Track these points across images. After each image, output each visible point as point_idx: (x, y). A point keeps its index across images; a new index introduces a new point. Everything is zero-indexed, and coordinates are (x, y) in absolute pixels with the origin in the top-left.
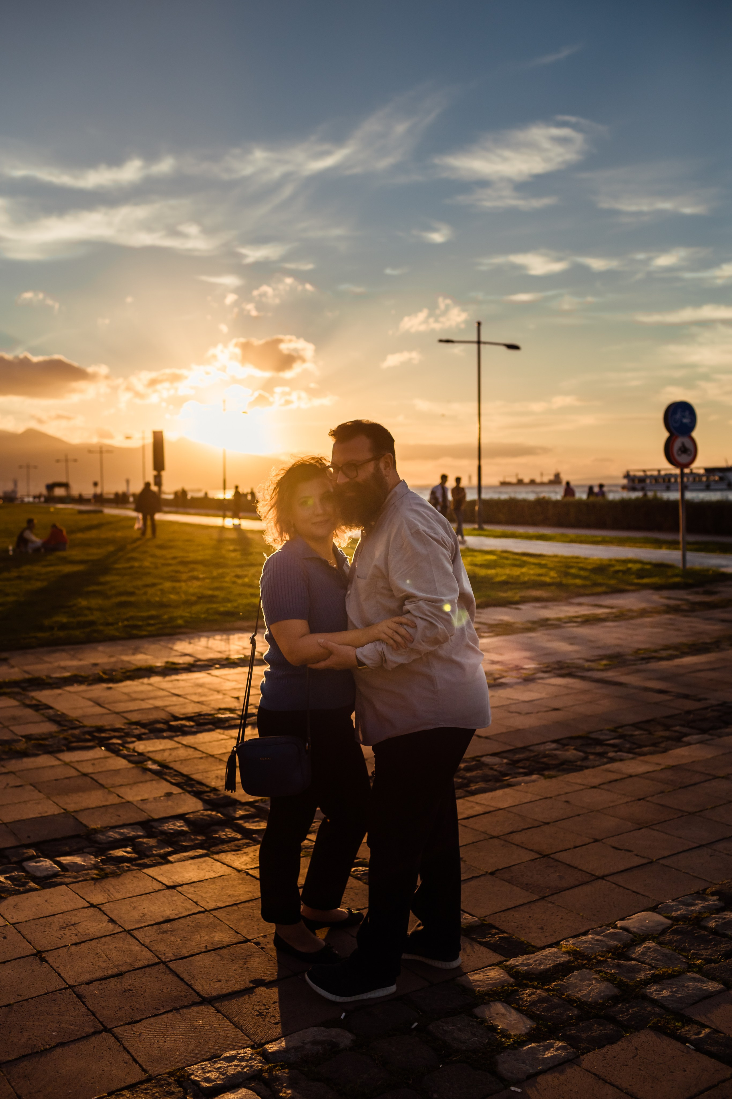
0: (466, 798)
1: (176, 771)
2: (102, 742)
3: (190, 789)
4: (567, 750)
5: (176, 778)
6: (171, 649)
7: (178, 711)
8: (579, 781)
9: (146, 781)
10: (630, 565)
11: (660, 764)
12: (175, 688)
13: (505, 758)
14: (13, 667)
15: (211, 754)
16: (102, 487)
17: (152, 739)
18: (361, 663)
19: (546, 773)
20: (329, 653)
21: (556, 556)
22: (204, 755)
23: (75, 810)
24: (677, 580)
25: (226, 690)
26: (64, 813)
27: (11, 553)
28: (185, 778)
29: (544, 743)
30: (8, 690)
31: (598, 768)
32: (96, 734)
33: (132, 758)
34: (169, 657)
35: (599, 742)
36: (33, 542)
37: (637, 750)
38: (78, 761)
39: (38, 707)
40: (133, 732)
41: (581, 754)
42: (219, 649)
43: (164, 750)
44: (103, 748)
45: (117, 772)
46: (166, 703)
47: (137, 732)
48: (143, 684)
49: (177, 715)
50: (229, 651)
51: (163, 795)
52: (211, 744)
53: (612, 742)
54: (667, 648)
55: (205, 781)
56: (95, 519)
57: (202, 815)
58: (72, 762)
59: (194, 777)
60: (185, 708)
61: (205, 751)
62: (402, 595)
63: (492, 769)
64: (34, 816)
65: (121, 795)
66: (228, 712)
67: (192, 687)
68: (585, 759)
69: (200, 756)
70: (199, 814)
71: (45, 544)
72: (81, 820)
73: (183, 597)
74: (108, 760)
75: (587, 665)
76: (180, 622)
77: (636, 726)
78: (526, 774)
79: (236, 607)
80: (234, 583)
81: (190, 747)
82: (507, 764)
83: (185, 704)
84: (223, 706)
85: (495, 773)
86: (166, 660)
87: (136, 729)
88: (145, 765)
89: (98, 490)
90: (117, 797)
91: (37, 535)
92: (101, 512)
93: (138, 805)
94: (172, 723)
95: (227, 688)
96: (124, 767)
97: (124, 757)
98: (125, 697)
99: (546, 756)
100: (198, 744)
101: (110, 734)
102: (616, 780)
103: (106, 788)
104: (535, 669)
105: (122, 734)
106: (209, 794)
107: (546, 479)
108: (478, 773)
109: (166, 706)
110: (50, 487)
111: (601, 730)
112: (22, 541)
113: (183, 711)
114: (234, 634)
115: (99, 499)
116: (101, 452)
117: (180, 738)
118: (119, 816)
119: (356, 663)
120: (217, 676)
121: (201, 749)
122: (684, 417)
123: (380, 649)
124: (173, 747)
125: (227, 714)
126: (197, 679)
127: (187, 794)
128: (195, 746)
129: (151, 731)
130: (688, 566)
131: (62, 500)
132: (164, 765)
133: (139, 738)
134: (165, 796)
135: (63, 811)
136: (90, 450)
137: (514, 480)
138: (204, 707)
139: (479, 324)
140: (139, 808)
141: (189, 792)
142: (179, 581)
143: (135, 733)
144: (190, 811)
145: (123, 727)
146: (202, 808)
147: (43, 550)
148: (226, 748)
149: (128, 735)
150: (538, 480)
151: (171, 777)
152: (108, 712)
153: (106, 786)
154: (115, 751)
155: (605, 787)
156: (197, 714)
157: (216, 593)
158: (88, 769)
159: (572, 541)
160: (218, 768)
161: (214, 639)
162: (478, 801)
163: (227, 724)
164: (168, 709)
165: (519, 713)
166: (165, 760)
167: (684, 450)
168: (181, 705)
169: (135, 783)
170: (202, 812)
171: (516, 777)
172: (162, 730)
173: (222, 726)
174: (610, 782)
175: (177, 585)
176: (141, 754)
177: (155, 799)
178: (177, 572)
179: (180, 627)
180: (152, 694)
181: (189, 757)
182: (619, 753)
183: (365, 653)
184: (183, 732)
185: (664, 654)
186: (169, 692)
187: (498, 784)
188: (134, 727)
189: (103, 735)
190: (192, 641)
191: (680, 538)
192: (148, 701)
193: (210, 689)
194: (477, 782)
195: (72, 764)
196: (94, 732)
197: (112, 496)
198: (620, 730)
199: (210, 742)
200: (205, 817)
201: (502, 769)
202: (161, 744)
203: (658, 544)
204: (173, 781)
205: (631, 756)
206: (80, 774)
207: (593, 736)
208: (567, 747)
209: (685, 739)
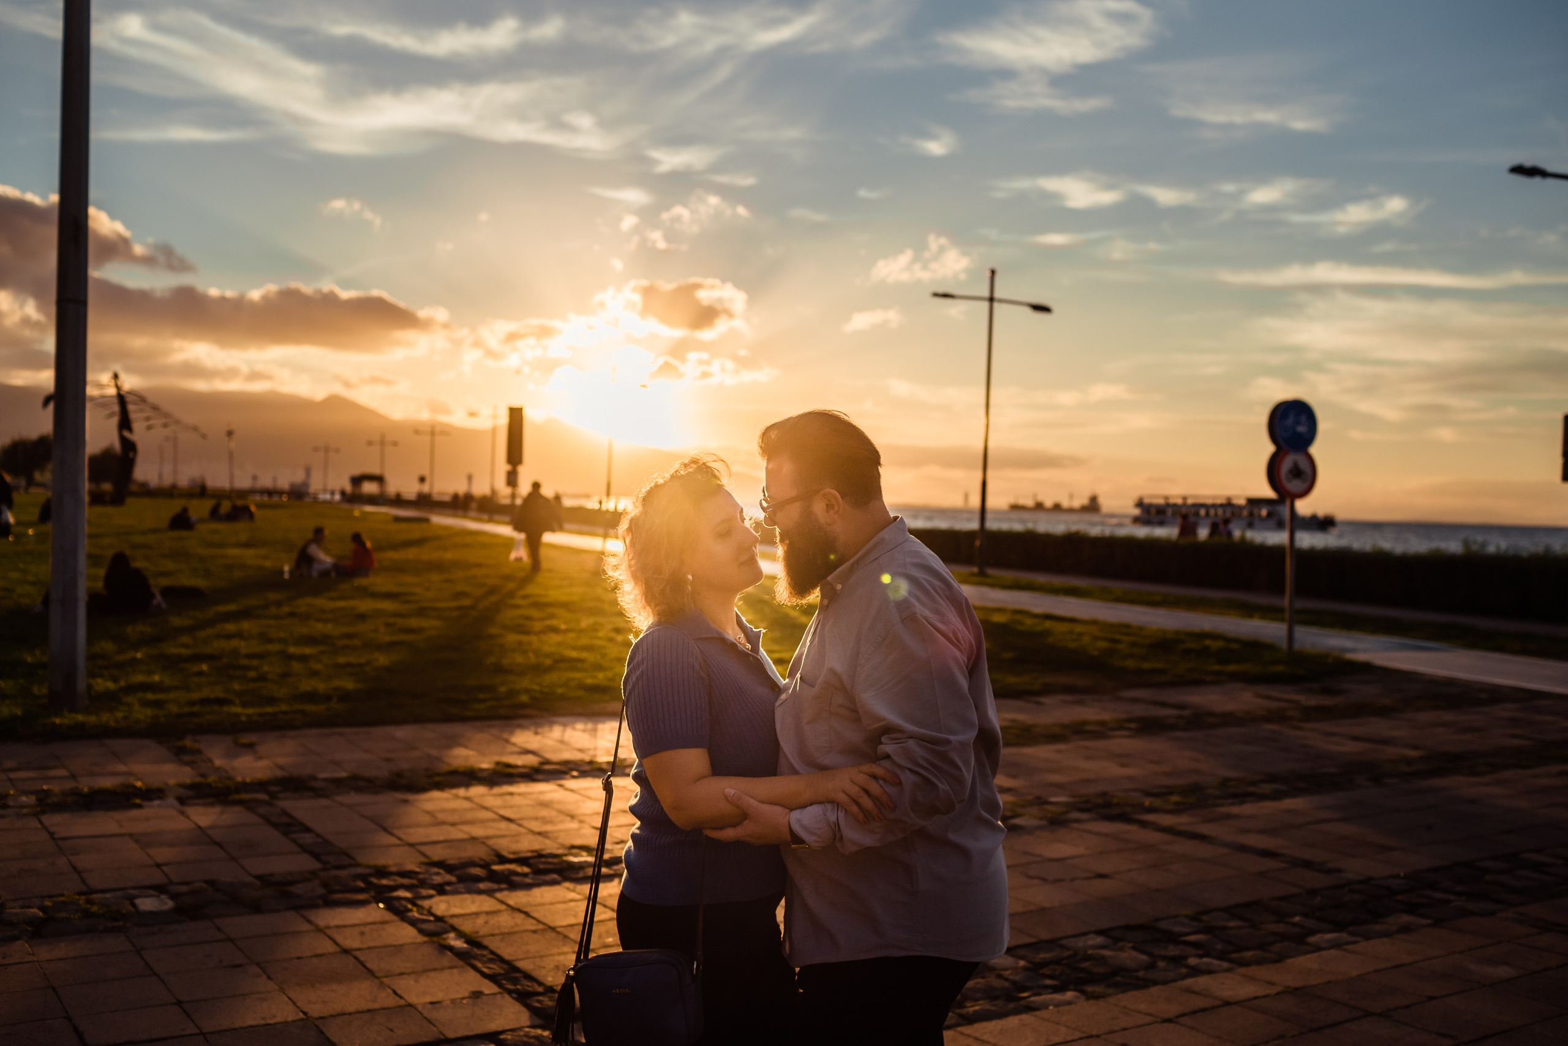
0: (960, 1029)
1: (492, 952)
2: (381, 894)
3: (510, 987)
4: (1121, 949)
5: (491, 966)
6: (507, 741)
7: (506, 846)
8: (1143, 1007)
9: (442, 969)
10: (1208, 642)
11: (1273, 984)
12: (505, 807)
13: (1022, 958)
14: (261, 758)
15: (552, 924)
16: (432, 486)
17: (461, 893)
18: (796, 839)
19: (1089, 989)
20: (742, 816)
21: (1094, 622)
22: (541, 927)
23: (322, 1015)
24: (1280, 668)
25: (585, 815)
26: (302, 1019)
27: (286, 576)
28: (505, 966)
29: (1085, 934)
30: (245, 796)
31: (1173, 984)
32: (374, 880)
33: (424, 926)
34: (502, 754)
35: (1173, 938)
36: (320, 562)
37: (1234, 956)
38: (338, 927)
39: (289, 826)
40: (433, 880)
41: (1144, 958)
42: (580, 745)
43: (477, 914)
44: (381, 905)
45: (397, 949)
46: (490, 832)
47: (438, 879)
48: (457, 797)
49: (505, 854)
50: (595, 749)
51: (467, 994)
52: (552, 907)
53: (1193, 938)
54: (1272, 778)
55: (536, 974)
56: (416, 532)
57: (527, 1035)
58: (328, 927)
59: (521, 965)
60: (517, 842)
61: (541, 919)
62: (876, 726)
63: (1000, 977)
64: (254, 1023)
65: (399, 992)
66: (584, 854)
67: (532, 806)
68: (1151, 966)
69: (533, 928)
70: (522, 1033)
71: (336, 567)
72: (328, 1034)
73: (532, 658)
74: (386, 926)
75: (1147, 802)
76: (524, 698)
77: (1231, 911)
78: (1056, 989)
79: (610, 680)
80: (611, 640)
81: (519, 910)
82: (1025, 969)
83: (518, 835)
84: (578, 842)
85: (1007, 984)
86: (497, 758)
87: (438, 874)
88: (444, 939)
89: (426, 488)
90: (394, 995)
91: (327, 551)
92: (427, 520)
93: (425, 1013)
94: (495, 867)
95: (588, 811)
96: (409, 940)
97: (413, 923)
98: (427, 819)
99: (1088, 958)
100: (531, 905)
101: (395, 880)
102: (1204, 1010)
103: (377, 978)
104: (1066, 804)
105: (414, 882)
106: (541, 998)
107: (1077, 503)
108: (978, 983)
109: (489, 838)
110: (357, 481)
111: (1175, 917)
112: (304, 559)
113: (515, 847)
114: (604, 722)
115: (424, 501)
116: (433, 433)
117: (505, 893)
118: (392, 1030)
119: (788, 837)
120: (572, 791)
121: (535, 915)
122: (1298, 423)
123: (833, 818)
124: (492, 909)
125: (582, 856)
126: (541, 793)
127: (507, 996)
128: (527, 909)
129: (461, 879)
130: (1297, 646)
131: (372, 500)
132: (473, 942)
133: (441, 890)
134: (470, 997)
135: (302, 1015)
136: (417, 430)
137: (1029, 502)
138: (547, 841)
139: (993, 272)
140: (426, 1018)
141: (510, 992)
142: (527, 633)
143: (435, 882)
144: (508, 1027)
145: (418, 870)
146: (528, 1023)
147: (333, 575)
148: (575, 916)
149: (423, 884)
150: (1065, 503)
151: (484, 963)
152: (398, 842)
153: (377, 975)
154: (398, 911)
155: (1186, 1020)
156: (535, 854)
157: (584, 655)
158: (351, 941)
159: (1118, 600)
160: (560, 951)
161: (574, 729)
162: (978, 1035)
163: (581, 875)
164: (491, 842)
165: (1044, 880)
166: (477, 932)
167: (1296, 473)
168: (513, 836)
169: (425, 971)
170: (527, 1029)
171: (1040, 994)
172: (478, 879)
173: (574, 876)
174: (1195, 1012)
175: (525, 638)
176: (439, 919)
177: (453, 1001)
178: (528, 618)
179: (524, 706)
180: (469, 816)
181: (516, 929)
182: (1206, 960)
183: (805, 822)
184: (510, 883)
185: (1266, 788)
186: (496, 813)
187: (1011, 1006)
188: (436, 870)
189: (384, 882)
190: (540, 730)
191: (1286, 602)
192: (460, 827)
193: (561, 812)
194: (977, 1000)
195: (328, 932)
196: (371, 875)
197: (447, 498)
198: (1205, 918)
199: (552, 904)
200: (532, 1041)
201: (1017, 978)
202: (473, 902)
203: (1248, 610)
204: (486, 970)
205: (1225, 965)
206: (338, 949)
207: (1163, 925)
208: (1120, 944)
209: (1312, 939)
